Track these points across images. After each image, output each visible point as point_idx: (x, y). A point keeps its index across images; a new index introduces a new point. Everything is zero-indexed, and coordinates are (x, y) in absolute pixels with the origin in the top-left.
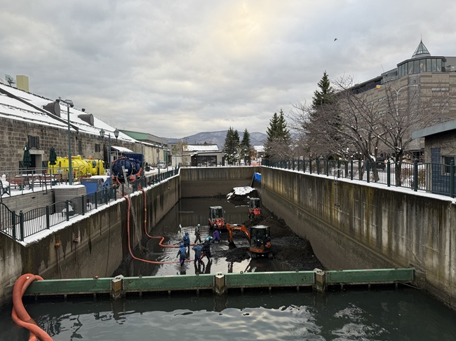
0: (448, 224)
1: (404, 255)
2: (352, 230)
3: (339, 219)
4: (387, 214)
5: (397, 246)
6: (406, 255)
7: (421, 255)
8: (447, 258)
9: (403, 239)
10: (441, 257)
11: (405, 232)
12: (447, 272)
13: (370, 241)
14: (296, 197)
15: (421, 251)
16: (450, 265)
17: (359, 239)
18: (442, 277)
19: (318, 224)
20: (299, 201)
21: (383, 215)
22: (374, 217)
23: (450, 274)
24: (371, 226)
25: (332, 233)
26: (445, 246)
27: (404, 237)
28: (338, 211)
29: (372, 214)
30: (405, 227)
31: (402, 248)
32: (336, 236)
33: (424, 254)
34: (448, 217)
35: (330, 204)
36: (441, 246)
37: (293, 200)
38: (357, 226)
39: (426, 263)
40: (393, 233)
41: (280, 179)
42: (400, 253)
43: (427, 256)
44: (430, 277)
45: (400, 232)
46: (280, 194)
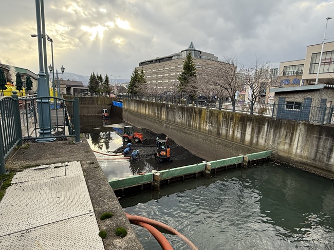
0: (298, 131)
1: (262, 145)
2: (219, 134)
3: (207, 129)
4: (251, 126)
5: (257, 141)
6: (265, 144)
7: (276, 144)
8: (295, 146)
9: (262, 138)
10: (290, 145)
11: (265, 134)
12: (294, 151)
13: (235, 139)
14: (164, 117)
15: (276, 142)
16: (297, 148)
17: (225, 138)
18: (290, 153)
19: (186, 131)
20: (167, 119)
21: (248, 126)
22: (239, 127)
23: (296, 152)
24: (236, 132)
25: (200, 135)
26: (294, 140)
27: (264, 137)
28: (206, 125)
29: (238, 127)
30: (265, 132)
31: (262, 141)
32: (203, 136)
33: (278, 144)
34: (299, 128)
35: (200, 121)
36: (291, 140)
37: (161, 118)
38: (223, 132)
39: (279, 148)
40: (255, 135)
41: (146, 106)
42: (260, 144)
43: (280, 145)
44: (281, 154)
45: (261, 135)
46: (145, 115)
